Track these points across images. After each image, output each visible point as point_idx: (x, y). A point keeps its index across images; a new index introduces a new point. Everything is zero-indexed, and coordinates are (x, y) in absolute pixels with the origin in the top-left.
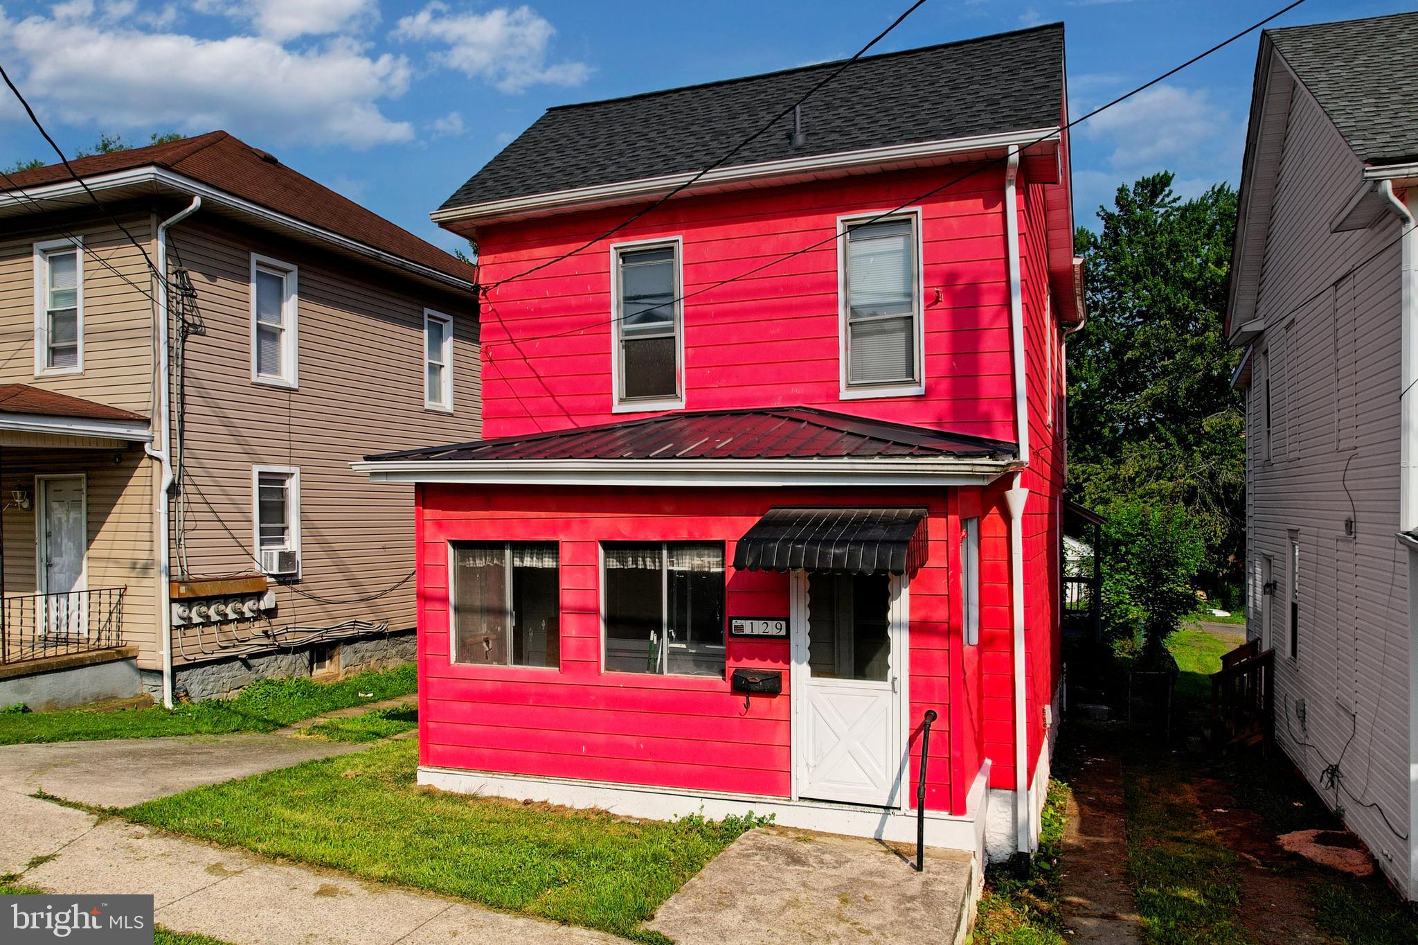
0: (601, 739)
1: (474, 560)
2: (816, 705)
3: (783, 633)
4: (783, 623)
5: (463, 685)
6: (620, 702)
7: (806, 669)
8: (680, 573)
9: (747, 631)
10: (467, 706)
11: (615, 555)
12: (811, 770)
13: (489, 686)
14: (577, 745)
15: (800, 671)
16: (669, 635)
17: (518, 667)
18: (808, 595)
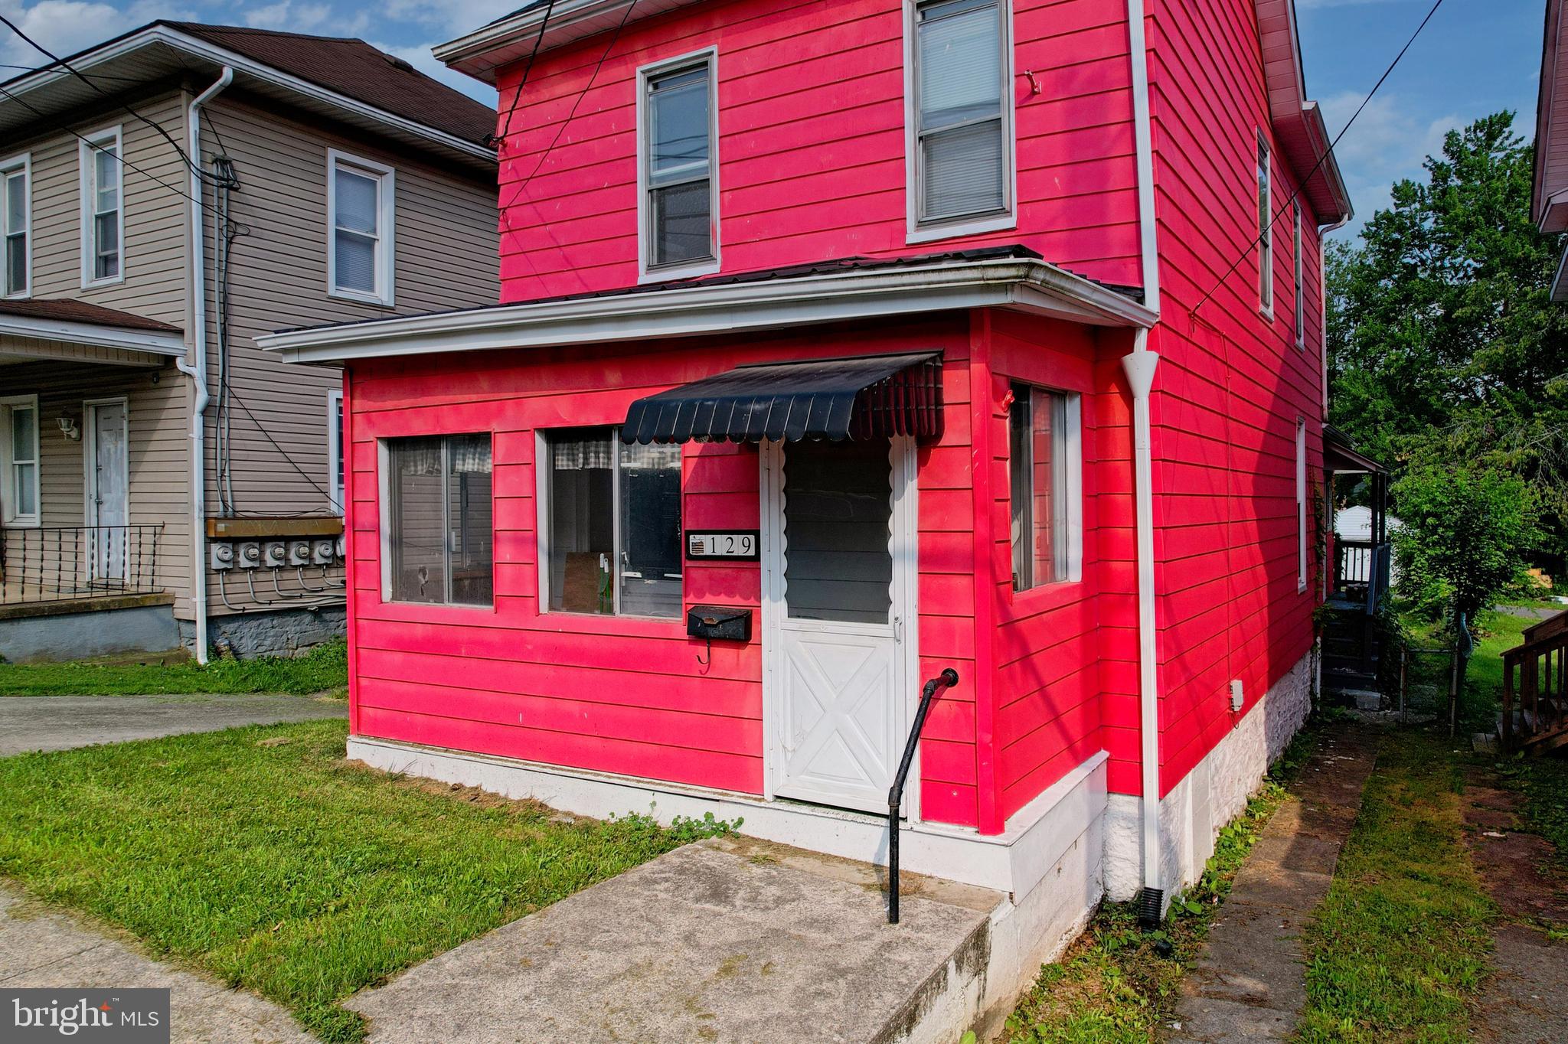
0: (539, 704)
1: (416, 466)
2: (794, 658)
3: (752, 552)
4: (752, 538)
5: (395, 630)
6: (563, 655)
7: (783, 605)
8: (633, 471)
9: (707, 551)
10: (398, 657)
11: (565, 452)
12: (789, 755)
13: (419, 631)
14: (514, 711)
15: (773, 610)
16: (622, 561)
17: (456, 605)
18: (783, 495)
